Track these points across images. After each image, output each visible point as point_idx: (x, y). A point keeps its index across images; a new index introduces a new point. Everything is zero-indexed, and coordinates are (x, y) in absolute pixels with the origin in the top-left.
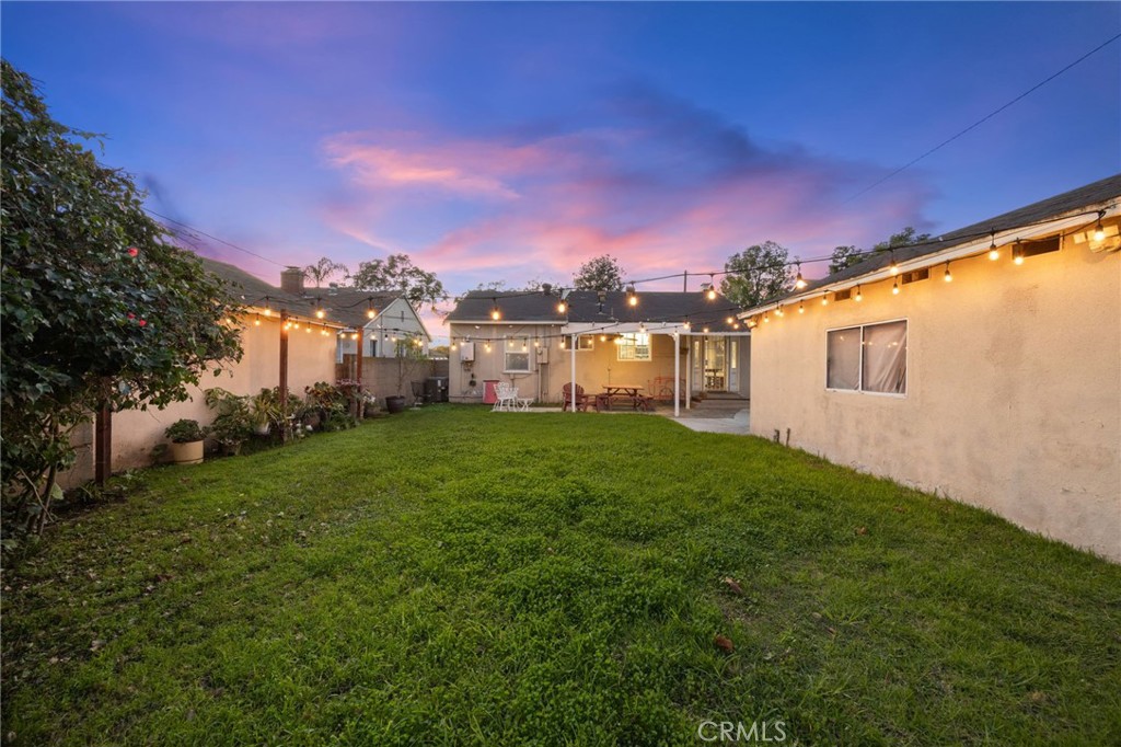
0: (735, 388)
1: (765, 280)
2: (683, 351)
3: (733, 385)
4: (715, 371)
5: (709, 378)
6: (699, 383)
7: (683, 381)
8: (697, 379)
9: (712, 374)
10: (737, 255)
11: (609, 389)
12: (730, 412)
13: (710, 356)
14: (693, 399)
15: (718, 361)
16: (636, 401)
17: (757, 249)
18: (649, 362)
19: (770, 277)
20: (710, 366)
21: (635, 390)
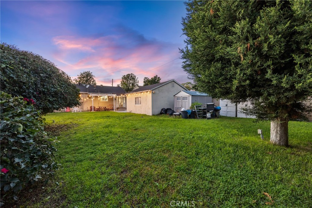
0: (125, 106)
1: (131, 82)
2: (115, 99)
3: (124, 106)
4: (121, 103)
5: (120, 105)
6: (118, 106)
7: (115, 105)
8: (118, 105)
9: (120, 104)
10: (125, 76)
11: (100, 107)
12: (124, 110)
13: (120, 100)
14: (117, 109)
15: (121, 101)
16: (106, 110)
17: (129, 75)
18: (107, 102)
19: (132, 82)
20: (120, 102)
21: (105, 107)
